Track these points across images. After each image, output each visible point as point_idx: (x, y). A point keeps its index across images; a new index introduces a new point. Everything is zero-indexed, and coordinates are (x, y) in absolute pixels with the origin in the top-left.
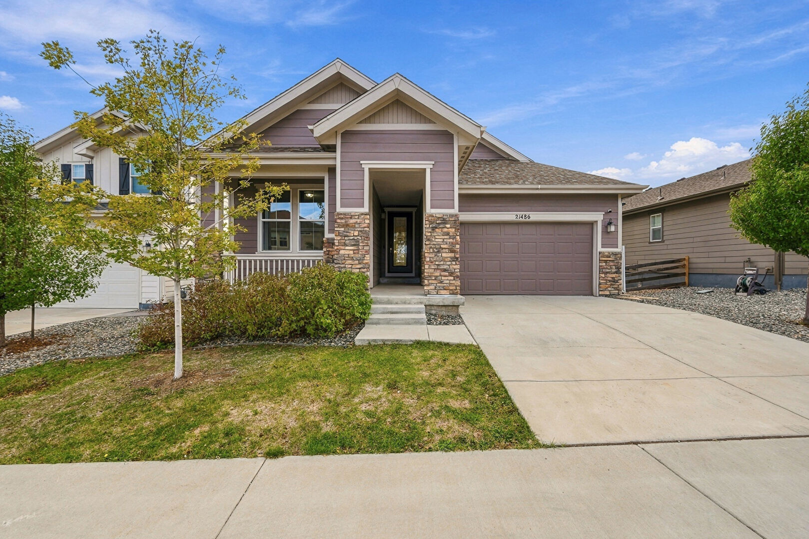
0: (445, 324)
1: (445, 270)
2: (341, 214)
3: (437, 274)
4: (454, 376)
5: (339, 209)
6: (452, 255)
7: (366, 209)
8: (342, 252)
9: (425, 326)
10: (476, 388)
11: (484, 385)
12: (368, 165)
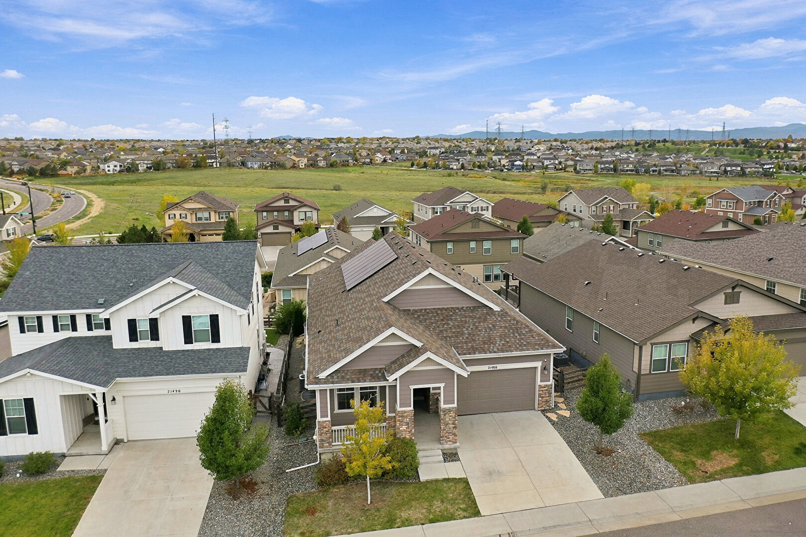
0: (452, 461)
1: (449, 433)
2: (400, 411)
3: (447, 435)
4: (460, 495)
5: (399, 409)
6: (453, 426)
7: (412, 408)
8: (401, 429)
9: (443, 464)
10: (467, 499)
11: (469, 498)
12: (412, 387)
